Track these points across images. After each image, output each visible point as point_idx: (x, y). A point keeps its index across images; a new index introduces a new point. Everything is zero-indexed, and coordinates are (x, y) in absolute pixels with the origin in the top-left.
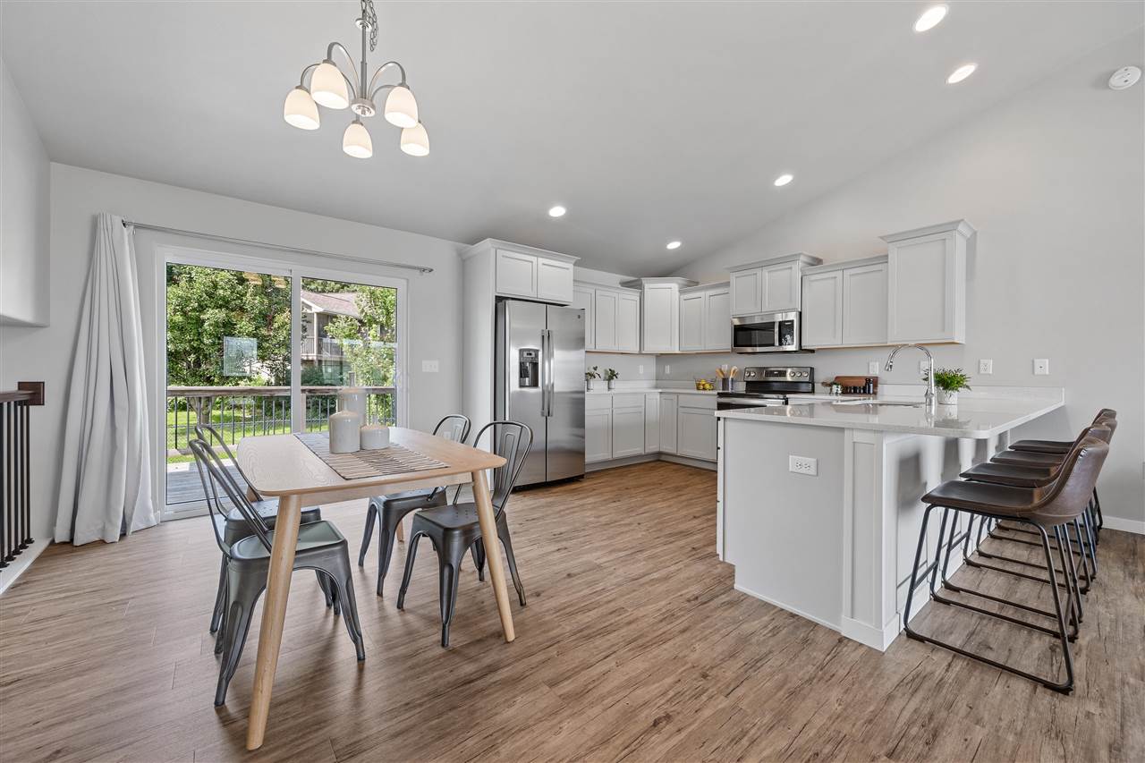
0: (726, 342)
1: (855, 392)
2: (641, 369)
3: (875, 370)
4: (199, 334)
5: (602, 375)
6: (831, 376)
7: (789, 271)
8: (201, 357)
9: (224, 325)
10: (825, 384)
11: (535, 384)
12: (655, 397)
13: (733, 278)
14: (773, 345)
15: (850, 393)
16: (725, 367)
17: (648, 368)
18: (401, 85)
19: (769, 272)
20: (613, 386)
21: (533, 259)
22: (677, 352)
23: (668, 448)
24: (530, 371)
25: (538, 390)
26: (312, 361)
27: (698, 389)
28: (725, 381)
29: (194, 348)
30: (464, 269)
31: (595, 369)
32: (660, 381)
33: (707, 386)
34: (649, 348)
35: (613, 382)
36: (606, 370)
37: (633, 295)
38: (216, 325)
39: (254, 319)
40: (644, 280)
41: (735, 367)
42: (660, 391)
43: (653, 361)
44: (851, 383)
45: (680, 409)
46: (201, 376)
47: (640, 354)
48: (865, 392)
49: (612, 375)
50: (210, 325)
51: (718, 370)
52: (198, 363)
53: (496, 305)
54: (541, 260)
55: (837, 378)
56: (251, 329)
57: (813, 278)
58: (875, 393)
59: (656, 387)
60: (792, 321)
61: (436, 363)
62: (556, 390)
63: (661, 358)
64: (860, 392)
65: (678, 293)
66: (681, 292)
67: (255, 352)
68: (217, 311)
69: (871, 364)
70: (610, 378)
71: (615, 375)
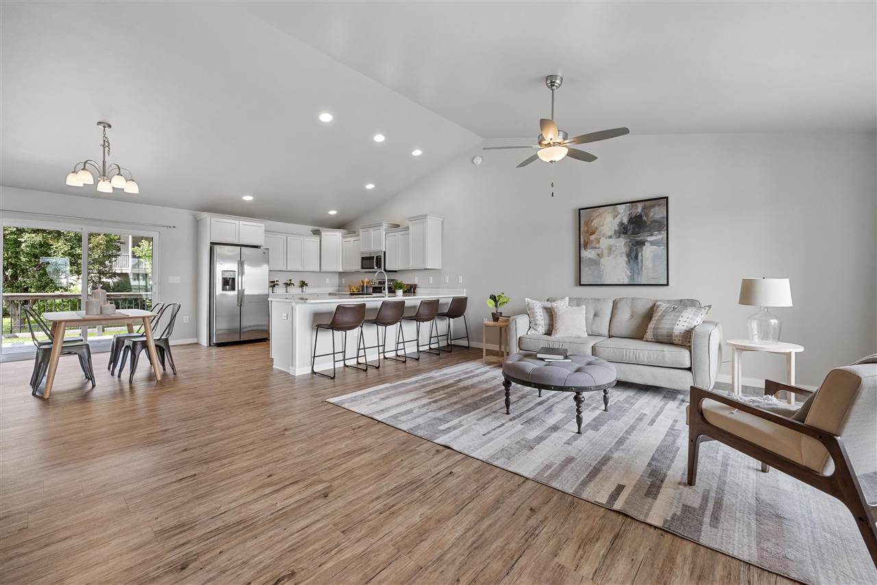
0: (357, 266)
1: (409, 292)
2: (327, 281)
3: (416, 281)
4: (17, 253)
5: (297, 284)
7: (380, 230)
8: (18, 272)
9: (41, 245)
11: (233, 289)
13: (361, 232)
14: (373, 268)
17: (332, 280)
18: (118, 174)
20: (305, 290)
21: (237, 222)
22: (341, 271)
24: (229, 283)
25: (235, 293)
26: (127, 274)
29: (11, 264)
30: (197, 224)
31: (290, 280)
32: (340, 287)
34: (324, 269)
36: (299, 281)
37: (317, 239)
38: (33, 246)
39: (69, 241)
40: (322, 230)
43: (336, 276)
46: (18, 287)
47: (321, 272)
49: (303, 284)
50: (27, 246)
51: (361, 281)
52: (15, 277)
53: (211, 247)
54: (241, 222)
56: (66, 249)
57: (389, 234)
58: (414, 292)
60: (382, 256)
61: (179, 278)
62: (246, 293)
65: (341, 238)
66: (343, 237)
67: (68, 268)
68: (33, 235)
70: (302, 286)
71: (306, 285)
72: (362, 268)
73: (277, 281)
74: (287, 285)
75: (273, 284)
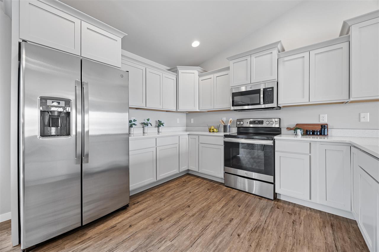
0: (227, 104)
1: (313, 134)
2: (178, 121)
3: (324, 120)
5: (154, 124)
6: (293, 124)
7: (270, 55)
10: (289, 129)
12: (185, 137)
13: (231, 64)
15: (310, 134)
16: (224, 119)
17: (181, 120)
19: (256, 57)
20: (160, 131)
22: (198, 110)
23: (193, 168)
27: (210, 132)
28: (225, 127)
31: (148, 120)
32: (188, 127)
33: (215, 130)
34: (181, 109)
35: (160, 128)
36: (156, 121)
40: (179, 68)
41: (231, 119)
42: (188, 133)
43: (184, 116)
44: (311, 128)
45: (200, 144)
47: (177, 112)
48: (321, 134)
49: (160, 124)
51: (221, 121)
54: (85, 25)
55: (297, 125)
57: (286, 59)
58: (327, 135)
59: (186, 131)
60: (273, 88)
63: (189, 114)
64: (317, 134)
66: (199, 76)
69: (321, 116)
70: (159, 126)
71: (162, 124)
72: (233, 105)
73: (135, 121)
74: (145, 124)
75: (131, 125)
